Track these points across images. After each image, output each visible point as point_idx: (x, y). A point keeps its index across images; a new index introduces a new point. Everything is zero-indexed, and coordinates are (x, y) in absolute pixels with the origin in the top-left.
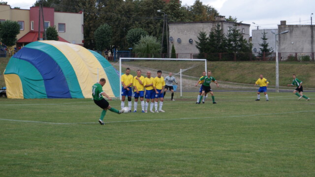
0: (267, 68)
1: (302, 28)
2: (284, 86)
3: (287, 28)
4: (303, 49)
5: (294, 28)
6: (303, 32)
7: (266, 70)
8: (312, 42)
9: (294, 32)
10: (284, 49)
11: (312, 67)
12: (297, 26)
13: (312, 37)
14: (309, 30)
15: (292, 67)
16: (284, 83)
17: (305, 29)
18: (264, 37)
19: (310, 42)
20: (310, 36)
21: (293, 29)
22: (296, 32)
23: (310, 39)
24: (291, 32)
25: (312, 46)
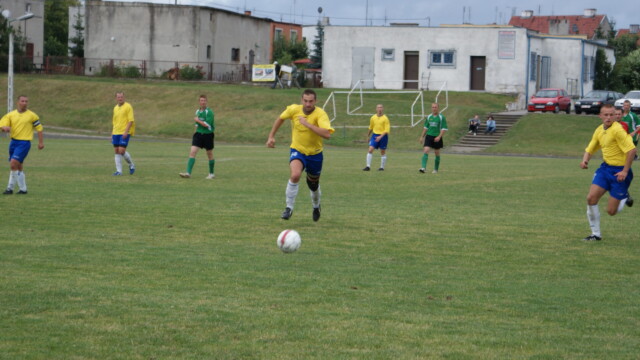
0: (45, 89)
1: (133, 10)
2: (66, 126)
3: (103, 8)
4: (132, 52)
5: (117, 9)
6: (134, 17)
7: (42, 92)
8: (152, 39)
9: (116, 16)
10: (96, 50)
11: (134, 89)
12: (122, 5)
13: (152, 28)
14: (147, 13)
15: (94, 88)
16: (68, 121)
17: (139, 11)
18: (79, 23)
19: (148, 38)
20: (148, 26)
21: (114, 10)
22: (121, 17)
23: (147, 32)
24: (111, 16)
25: (151, 47)
